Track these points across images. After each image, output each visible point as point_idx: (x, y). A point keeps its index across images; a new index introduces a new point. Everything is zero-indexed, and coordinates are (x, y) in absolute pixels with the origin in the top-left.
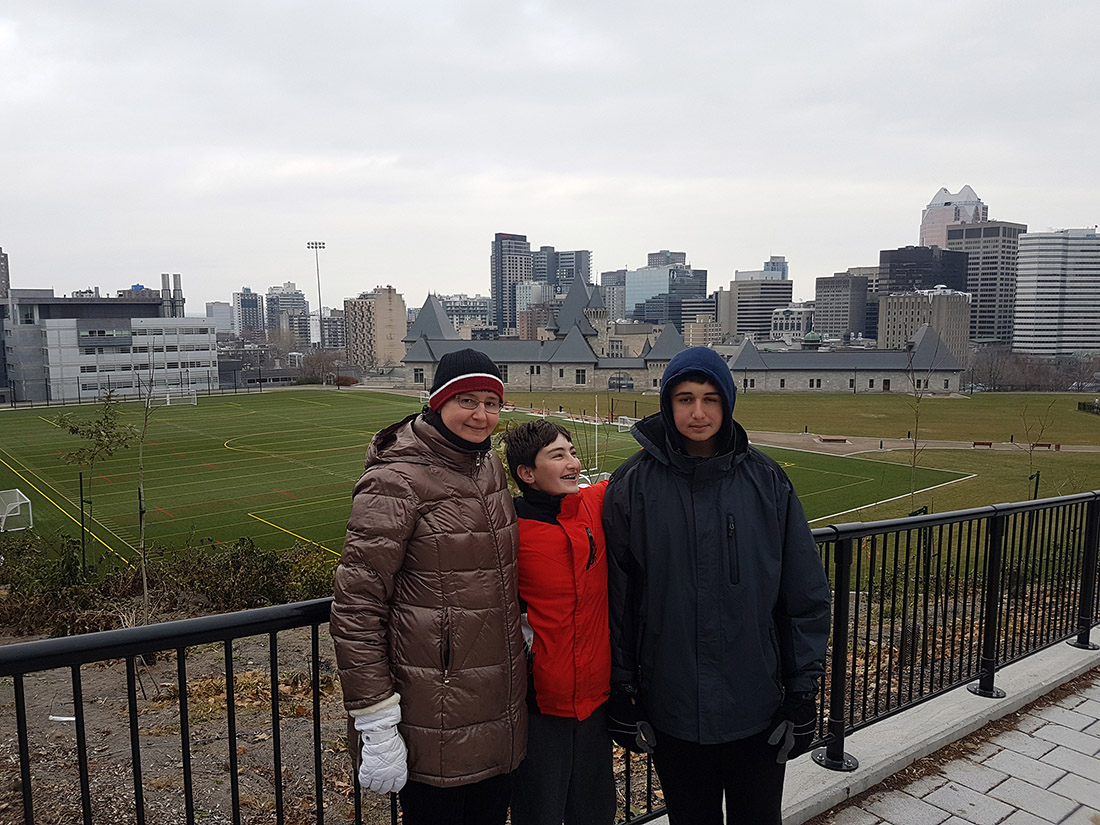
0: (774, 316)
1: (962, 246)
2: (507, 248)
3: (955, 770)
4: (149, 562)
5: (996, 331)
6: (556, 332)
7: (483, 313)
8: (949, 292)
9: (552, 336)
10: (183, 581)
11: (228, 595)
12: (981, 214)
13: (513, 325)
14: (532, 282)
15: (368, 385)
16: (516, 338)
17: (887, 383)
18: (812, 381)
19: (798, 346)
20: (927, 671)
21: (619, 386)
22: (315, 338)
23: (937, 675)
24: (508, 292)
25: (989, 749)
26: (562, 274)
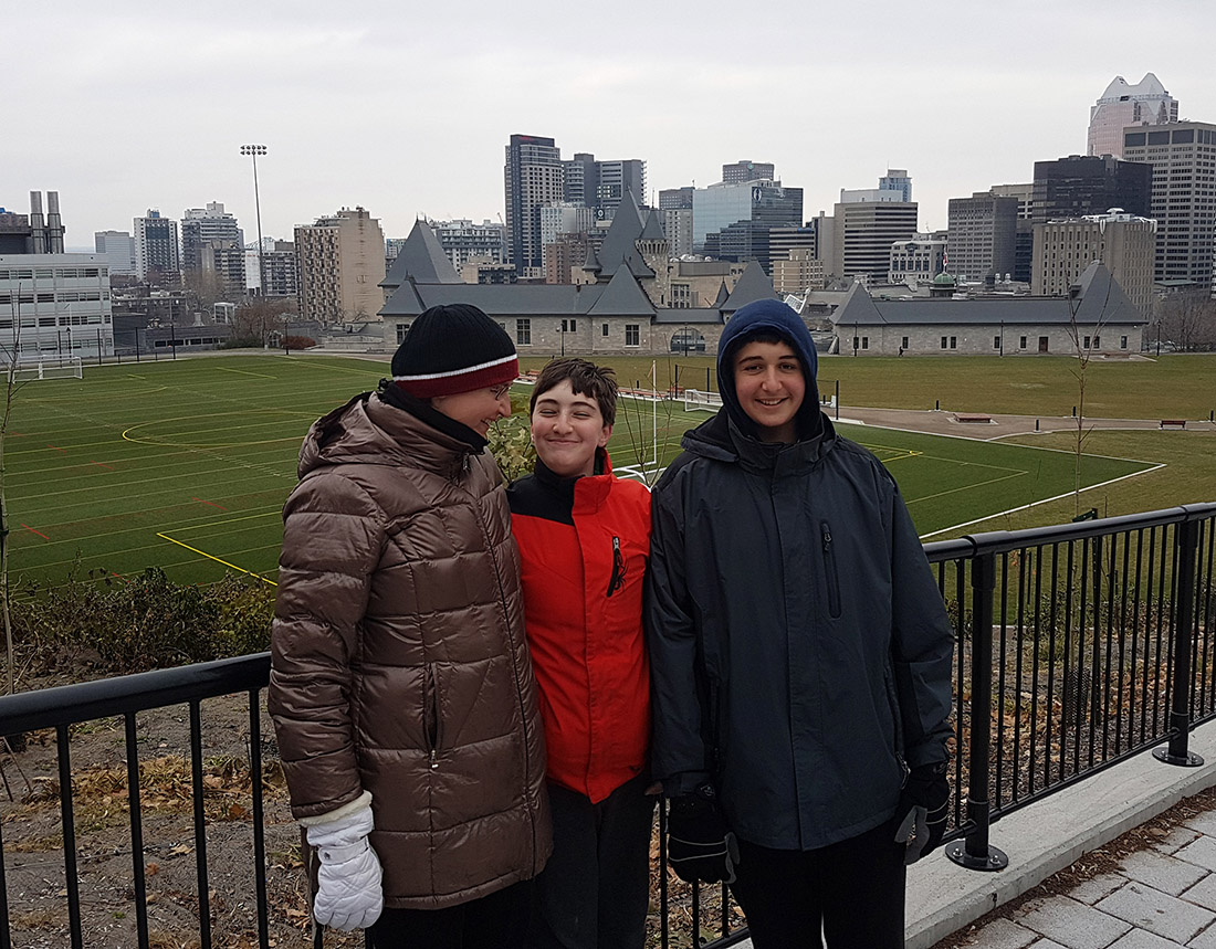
0: (893, 251)
1: (1144, 154)
2: (528, 155)
3: (1138, 865)
4: (15, 605)
5: (1189, 269)
6: (597, 272)
7: (495, 245)
8: (1127, 217)
9: (592, 278)
10: (65, 631)
11: (130, 649)
12: (1169, 111)
13: (537, 263)
14: (562, 203)
15: (329, 348)
16: (542, 281)
17: (1044, 341)
18: (944, 339)
19: (925, 292)
20: (1099, 732)
21: (686, 348)
22: (253, 281)
23: (1113, 737)
24: (529, 218)
25: (1181, 836)
26: (604, 192)
